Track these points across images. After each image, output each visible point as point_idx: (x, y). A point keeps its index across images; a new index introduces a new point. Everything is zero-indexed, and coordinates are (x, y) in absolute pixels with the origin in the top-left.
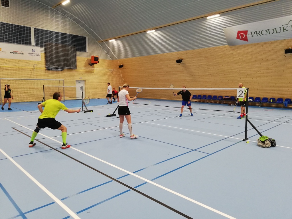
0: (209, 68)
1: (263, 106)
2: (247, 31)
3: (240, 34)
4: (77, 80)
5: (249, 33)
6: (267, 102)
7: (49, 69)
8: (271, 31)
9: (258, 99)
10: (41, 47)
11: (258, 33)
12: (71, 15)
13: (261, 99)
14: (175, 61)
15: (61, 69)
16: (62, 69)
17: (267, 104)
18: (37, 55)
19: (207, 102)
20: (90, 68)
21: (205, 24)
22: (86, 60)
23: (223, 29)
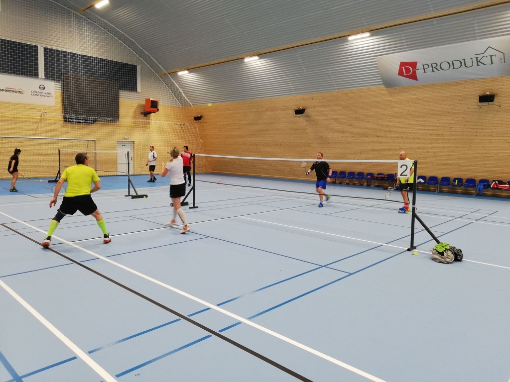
0: (351, 125)
1: (441, 192)
2: (416, 63)
3: (403, 68)
4: (119, 141)
5: (419, 66)
6: (449, 184)
7: (69, 121)
8: (457, 64)
9: (433, 179)
10: (56, 80)
11: (435, 67)
12: (110, 26)
13: (439, 180)
14: (293, 112)
15: (91, 121)
16: (94, 121)
17: (448, 189)
18: (49, 95)
19: (348, 184)
20: (144, 120)
21: (346, 49)
22: (136, 105)
23: (375, 59)
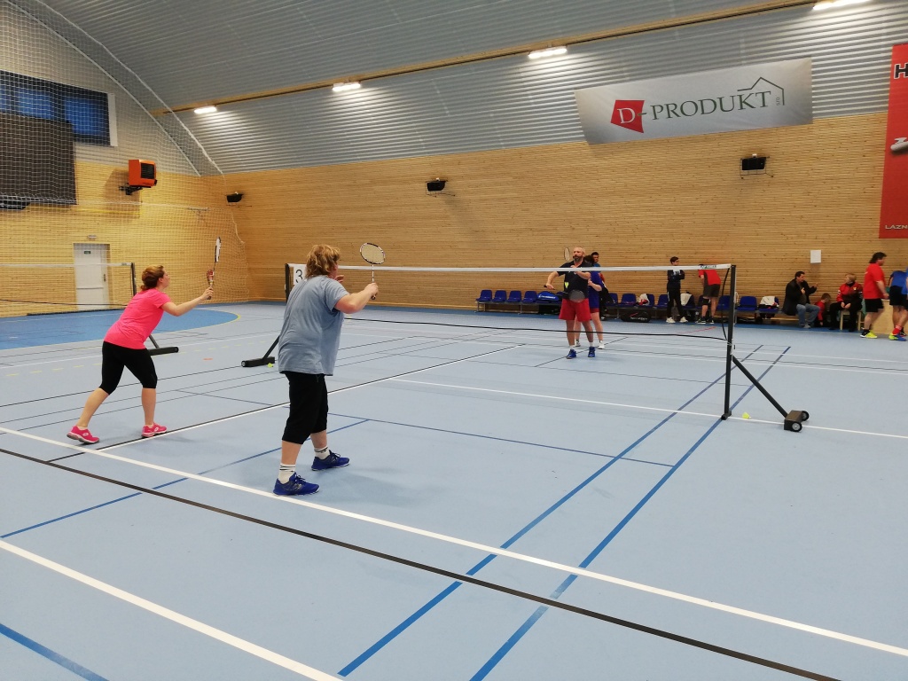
2: (641, 103)
3: (620, 110)
4: (78, 244)
5: (646, 108)
8: (708, 106)
11: (673, 110)
14: (424, 186)
16: (24, 204)
20: (127, 202)
21: (522, 75)
22: (109, 173)
23: (573, 93)
